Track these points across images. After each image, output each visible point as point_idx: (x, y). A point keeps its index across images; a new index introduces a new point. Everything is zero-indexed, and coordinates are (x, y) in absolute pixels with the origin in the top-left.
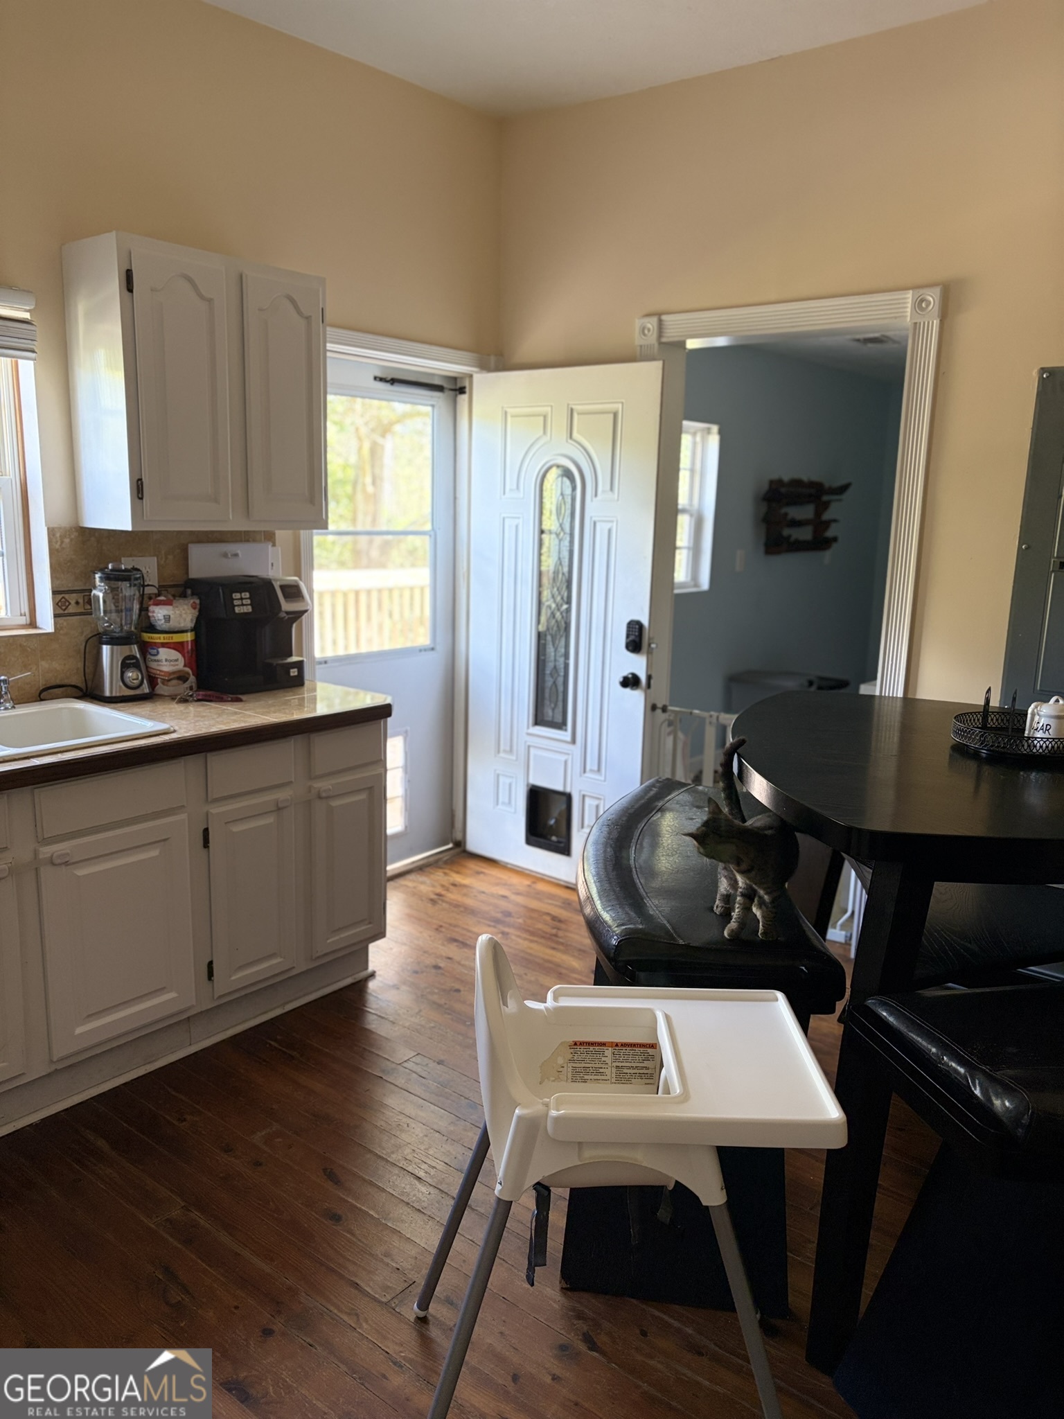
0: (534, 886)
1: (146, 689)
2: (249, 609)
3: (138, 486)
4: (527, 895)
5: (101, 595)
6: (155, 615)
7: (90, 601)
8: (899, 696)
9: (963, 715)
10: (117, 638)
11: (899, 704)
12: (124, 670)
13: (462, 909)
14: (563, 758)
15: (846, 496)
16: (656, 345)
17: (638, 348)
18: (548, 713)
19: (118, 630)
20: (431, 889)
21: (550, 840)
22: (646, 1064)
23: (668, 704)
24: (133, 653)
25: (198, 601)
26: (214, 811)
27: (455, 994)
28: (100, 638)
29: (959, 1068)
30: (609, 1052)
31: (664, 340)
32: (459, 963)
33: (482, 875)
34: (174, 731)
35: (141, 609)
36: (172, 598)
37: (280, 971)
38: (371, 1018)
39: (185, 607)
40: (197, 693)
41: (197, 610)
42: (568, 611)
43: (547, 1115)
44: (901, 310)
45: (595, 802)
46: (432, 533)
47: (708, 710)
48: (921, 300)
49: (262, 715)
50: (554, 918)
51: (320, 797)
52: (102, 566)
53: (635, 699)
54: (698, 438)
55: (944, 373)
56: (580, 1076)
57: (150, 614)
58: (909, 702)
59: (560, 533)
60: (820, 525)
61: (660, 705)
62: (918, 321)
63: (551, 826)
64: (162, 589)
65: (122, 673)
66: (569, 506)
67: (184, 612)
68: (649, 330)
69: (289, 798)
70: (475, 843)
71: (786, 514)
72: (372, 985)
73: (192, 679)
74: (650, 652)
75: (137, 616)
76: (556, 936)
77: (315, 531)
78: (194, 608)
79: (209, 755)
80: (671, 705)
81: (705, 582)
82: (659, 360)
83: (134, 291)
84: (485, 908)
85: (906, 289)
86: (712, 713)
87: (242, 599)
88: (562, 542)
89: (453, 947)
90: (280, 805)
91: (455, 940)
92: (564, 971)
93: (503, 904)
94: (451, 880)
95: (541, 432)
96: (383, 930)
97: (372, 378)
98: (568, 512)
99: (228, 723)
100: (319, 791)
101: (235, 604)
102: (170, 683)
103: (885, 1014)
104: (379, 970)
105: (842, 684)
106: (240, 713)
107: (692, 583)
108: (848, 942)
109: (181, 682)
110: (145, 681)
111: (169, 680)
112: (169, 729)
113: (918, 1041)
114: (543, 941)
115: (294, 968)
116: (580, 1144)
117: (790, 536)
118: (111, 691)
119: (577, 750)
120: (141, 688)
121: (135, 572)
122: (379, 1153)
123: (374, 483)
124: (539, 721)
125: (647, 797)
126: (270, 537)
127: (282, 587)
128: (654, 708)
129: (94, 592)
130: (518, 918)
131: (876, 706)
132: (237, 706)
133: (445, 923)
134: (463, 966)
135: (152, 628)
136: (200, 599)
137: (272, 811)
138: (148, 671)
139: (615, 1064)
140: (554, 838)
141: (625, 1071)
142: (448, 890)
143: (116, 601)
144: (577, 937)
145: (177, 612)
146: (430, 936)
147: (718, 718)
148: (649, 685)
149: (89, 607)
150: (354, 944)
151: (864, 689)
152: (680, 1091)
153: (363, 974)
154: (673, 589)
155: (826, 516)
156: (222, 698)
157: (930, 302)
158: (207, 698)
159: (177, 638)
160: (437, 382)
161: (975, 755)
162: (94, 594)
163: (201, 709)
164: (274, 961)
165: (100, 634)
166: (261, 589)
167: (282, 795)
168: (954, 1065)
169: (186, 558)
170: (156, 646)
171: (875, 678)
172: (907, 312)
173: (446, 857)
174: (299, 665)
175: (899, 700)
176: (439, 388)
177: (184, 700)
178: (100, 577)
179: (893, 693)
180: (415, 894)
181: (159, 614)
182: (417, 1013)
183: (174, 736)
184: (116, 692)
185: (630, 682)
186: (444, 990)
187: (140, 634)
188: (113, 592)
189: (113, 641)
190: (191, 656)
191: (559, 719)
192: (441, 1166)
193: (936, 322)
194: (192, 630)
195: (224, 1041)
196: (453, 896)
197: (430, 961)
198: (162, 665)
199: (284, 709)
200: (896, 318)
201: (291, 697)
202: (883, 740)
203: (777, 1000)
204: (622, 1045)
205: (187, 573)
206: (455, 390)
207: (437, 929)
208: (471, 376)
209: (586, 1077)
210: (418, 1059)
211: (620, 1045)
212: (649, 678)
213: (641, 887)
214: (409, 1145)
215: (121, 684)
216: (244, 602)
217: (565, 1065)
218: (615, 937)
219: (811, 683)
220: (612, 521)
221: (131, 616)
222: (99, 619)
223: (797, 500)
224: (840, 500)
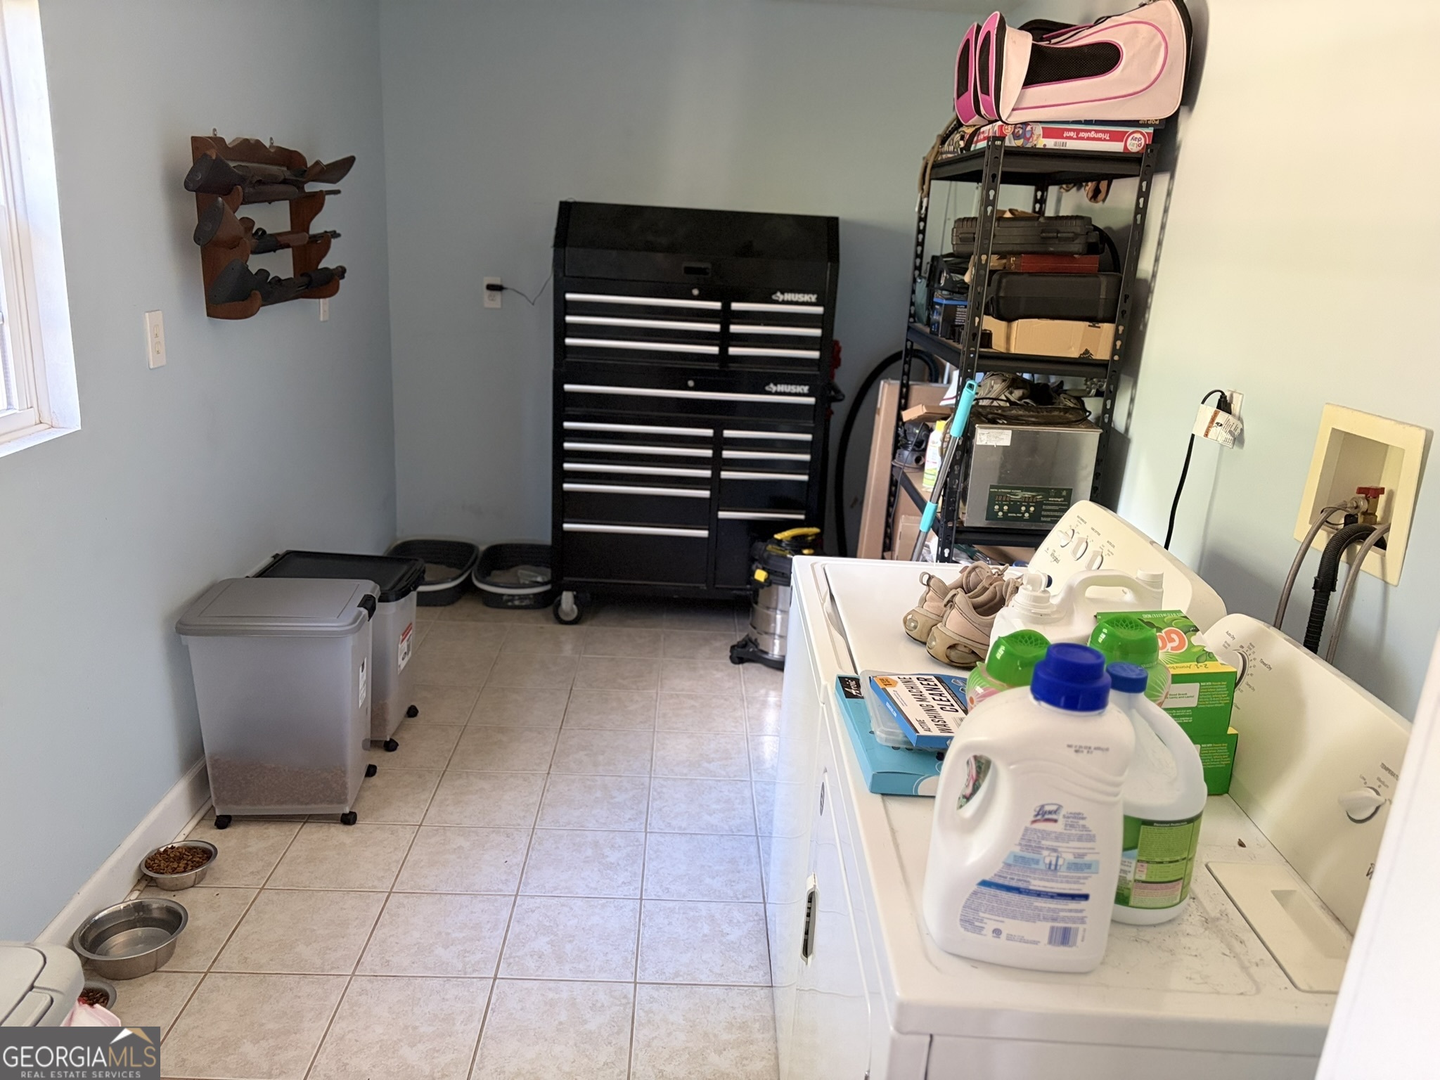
15: (351, 181)
60: (308, 245)
155: (317, 228)
223: (261, 191)
224: (337, 192)
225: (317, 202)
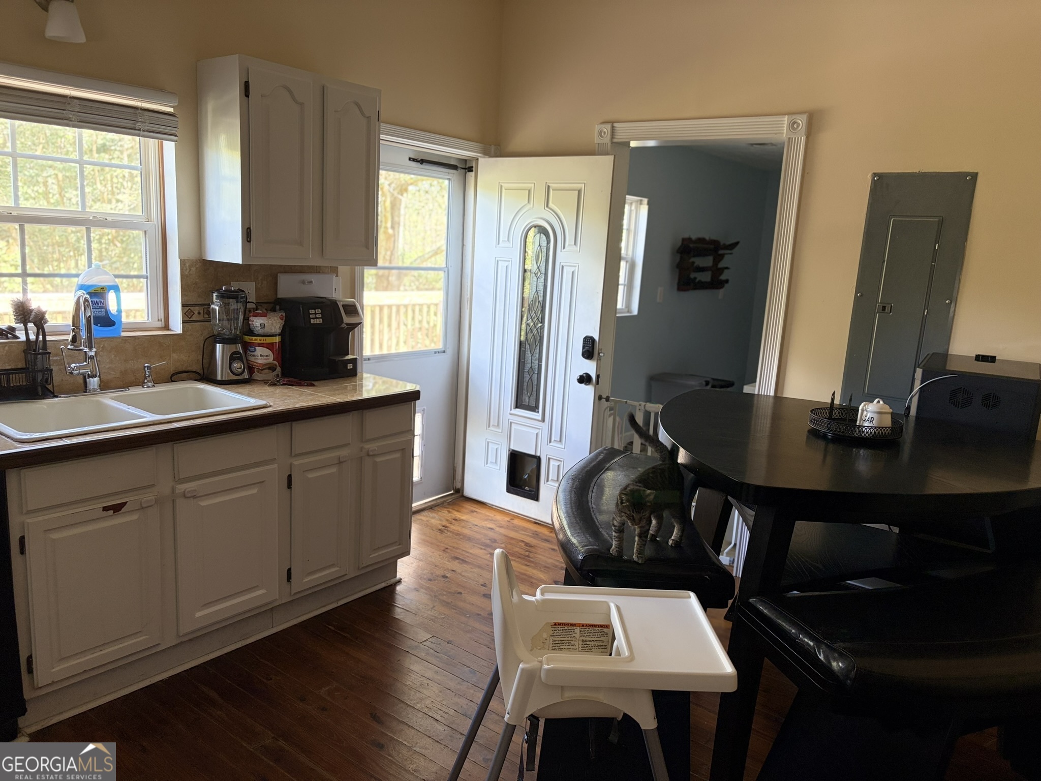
0: (512, 521)
1: (246, 375)
2: (320, 321)
3: (247, 232)
4: (508, 528)
5: (217, 308)
6: (254, 323)
7: (209, 312)
8: (771, 395)
9: (817, 409)
10: (227, 339)
11: (771, 400)
12: (231, 361)
13: (461, 537)
14: (536, 431)
15: (736, 250)
16: (609, 144)
17: (597, 145)
18: (526, 399)
19: (228, 333)
20: (439, 522)
21: (524, 489)
22: (602, 638)
23: (610, 395)
24: (238, 350)
25: (284, 314)
26: (296, 463)
27: (458, 595)
28: (216, 338)
29: (809, 642)
30: (577, 630)
31: (615, 140)
32: (460, 574)
33: (475, 513)
34: (270, 406)
35: (244, 319)
36: (266, 312)
37: (335, 577)
38: (398, 610)
39: (276, 318)
40: (283, 379)
41: (284, 320)
42: (542, 328)
43: (541, 668)
44: (781, 129)
45: (557, 463)
46: (446, 270)
47: (638, 401)
48: (793, 122)
49: (330, 396)
50: (527, 544)
51: (368, 455)
52: (217, 288)
53: (588, 391)
54: (633, 208)
55: (808, 173)
56: (557, 646)
57: (250, 323)
58: (778, 399)
59: (537, 273)
60: (717, 271)
61: (604, 396)
62: (791, 137)
63: (525, 479)
64: (258, 304)
65: (230, 364)
66: (544, 254)
67: (274, 322)
68: (605, 133)
69: (347, 455)
70: (470, 490)
71: (693, 263)
72: (399, 588)
73: (279, 369)
74: (599, 359)
75: (242, 324)
76: (528, 556)
77: (365, 267)
78: (282, 320)
79: (294, 424)
80: (612, 397)
81: (635, 310)
82: (612, 155)
83: (250, 96)
84: (478, 536)
85: (785, 115)
86: (641, 403)
87: (315, 314)
88: (539, 279)
89: (456, 562)
90: (341, 460)
91: (458, 559)
92: (534, 581)
93: (491, 534)
94: (453, 516)
95: (527, 202)
96: (408, 550)
97: (408, 159)
98: (544, 259)
99: (307, 401)
100: (368, 451)
101: (311, 317)
102: (263, 372)
103: (761, 608)
104: (404, 578)
105: (730, 384)
106: (315, 395)
107: (626, 310)
108: (731, 565)
109: (271, 371)
110: (246, 370)
111: (262, 370)
112: (266, 404)
113: (783, 625)
114: (519, 560)
115: (346, 574)
116: (562, 687)
117: (695, 278)
118: (222, 377)
119: (545, 426)
120: (243, 375)
121: (241, 293)
122: (408, 703)
123: (393, 227)
124: (518, 405)
125: (598, 460)
126: (334, 270)
127: (343, 306)
128: (600, 398)
129: (213, 306)
130: (501, 544)
131: (755, 402)
132: (312, 389)
133: (450, 546)
134: (463, 576)
135: (251, 333)
136: (285, 312)
137: (335, 464)
138: (248, 363)
139: (581, 639)
140: (527, 488)
141: (588, 643)
142: (451, 523)
143: (227, 313)
144: (543, 558)
145: (270, 322)
146: (440, 555)
147: (645, 406)
148: (598, 382)
149: (207, 316)
150: (389, 559)
151: (747, 389)
152: (628, 653)
153: (393, 581)
154: (616, 313)
155: (721, 265)
156: (301, 383)
157: (800, 124)
158: (290, 383)
159: (269, 340)
160: (453, 162)
161: (824, 437)
162: (212, 308)
163: (286, 391)
164: (333, 570)
165: (215, 335)
166: (330, 308)
167: (344, 453)
168: (806, 640)
169: (276, 284)
170: (253, 345)
171: (755, 381)
172: (783, 130)
173: (449, 499)
174: (354, 361)
175: (771, 398)
176: (454, 167)
177: (273, 384)
178: (216, 296)
179: (767, 393)
180: (427, 525)
181: (257, 322)
182: (432, 608)
183: (270, 409)
184: (225, 377)
185: (585, 379)
186: (450, 593)
187: (243, 337)
188: (225, 307)
189: (223, 342)
190: (279, 353)
191: (533, 404)
192: (452, 712)
193: (803, 138)
194: (279, 335)
195: (295, 625)
196: (455, 527)
197: (440, 572)
198: (258, 359)
199: (345, 392)
200: (776, 134)
201: (349, 384)
202: (759, 424)
203: (690, 597)
204: (586, 625)
205: (276, 294)
206: (465, 169)
207: (444, 551)
208: (477, 159)
209: (562, 647)
210: (433, 640)
211: (585, 625)
212: (598, 377)
213: (596, 521)
214: (429, 698)
215: (229, 371)
216: (317, 316)
217: (548, 639)
218: (581, 554)
219: (707, 383)
220: (576, 266)
221: (237, 324)
222: (215, 325)
223: (701, 253)
224: (731, 254)
225: (722, 257)
